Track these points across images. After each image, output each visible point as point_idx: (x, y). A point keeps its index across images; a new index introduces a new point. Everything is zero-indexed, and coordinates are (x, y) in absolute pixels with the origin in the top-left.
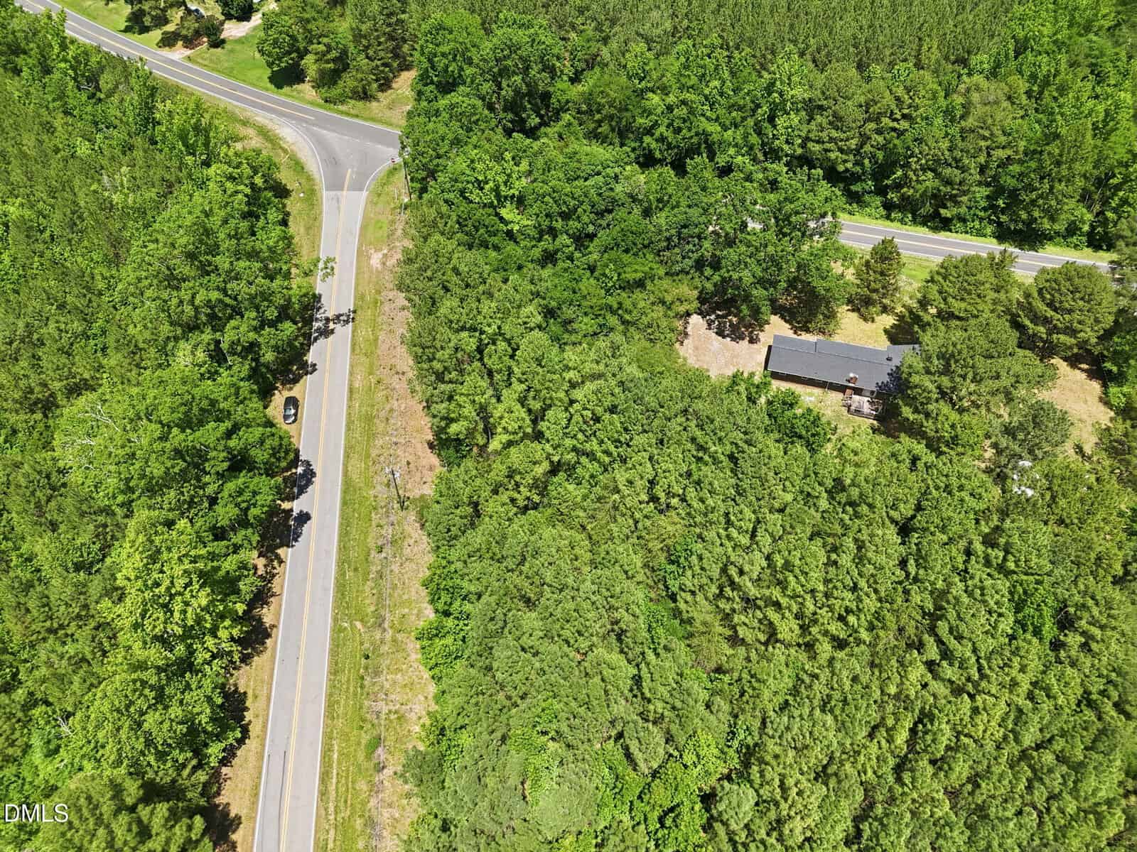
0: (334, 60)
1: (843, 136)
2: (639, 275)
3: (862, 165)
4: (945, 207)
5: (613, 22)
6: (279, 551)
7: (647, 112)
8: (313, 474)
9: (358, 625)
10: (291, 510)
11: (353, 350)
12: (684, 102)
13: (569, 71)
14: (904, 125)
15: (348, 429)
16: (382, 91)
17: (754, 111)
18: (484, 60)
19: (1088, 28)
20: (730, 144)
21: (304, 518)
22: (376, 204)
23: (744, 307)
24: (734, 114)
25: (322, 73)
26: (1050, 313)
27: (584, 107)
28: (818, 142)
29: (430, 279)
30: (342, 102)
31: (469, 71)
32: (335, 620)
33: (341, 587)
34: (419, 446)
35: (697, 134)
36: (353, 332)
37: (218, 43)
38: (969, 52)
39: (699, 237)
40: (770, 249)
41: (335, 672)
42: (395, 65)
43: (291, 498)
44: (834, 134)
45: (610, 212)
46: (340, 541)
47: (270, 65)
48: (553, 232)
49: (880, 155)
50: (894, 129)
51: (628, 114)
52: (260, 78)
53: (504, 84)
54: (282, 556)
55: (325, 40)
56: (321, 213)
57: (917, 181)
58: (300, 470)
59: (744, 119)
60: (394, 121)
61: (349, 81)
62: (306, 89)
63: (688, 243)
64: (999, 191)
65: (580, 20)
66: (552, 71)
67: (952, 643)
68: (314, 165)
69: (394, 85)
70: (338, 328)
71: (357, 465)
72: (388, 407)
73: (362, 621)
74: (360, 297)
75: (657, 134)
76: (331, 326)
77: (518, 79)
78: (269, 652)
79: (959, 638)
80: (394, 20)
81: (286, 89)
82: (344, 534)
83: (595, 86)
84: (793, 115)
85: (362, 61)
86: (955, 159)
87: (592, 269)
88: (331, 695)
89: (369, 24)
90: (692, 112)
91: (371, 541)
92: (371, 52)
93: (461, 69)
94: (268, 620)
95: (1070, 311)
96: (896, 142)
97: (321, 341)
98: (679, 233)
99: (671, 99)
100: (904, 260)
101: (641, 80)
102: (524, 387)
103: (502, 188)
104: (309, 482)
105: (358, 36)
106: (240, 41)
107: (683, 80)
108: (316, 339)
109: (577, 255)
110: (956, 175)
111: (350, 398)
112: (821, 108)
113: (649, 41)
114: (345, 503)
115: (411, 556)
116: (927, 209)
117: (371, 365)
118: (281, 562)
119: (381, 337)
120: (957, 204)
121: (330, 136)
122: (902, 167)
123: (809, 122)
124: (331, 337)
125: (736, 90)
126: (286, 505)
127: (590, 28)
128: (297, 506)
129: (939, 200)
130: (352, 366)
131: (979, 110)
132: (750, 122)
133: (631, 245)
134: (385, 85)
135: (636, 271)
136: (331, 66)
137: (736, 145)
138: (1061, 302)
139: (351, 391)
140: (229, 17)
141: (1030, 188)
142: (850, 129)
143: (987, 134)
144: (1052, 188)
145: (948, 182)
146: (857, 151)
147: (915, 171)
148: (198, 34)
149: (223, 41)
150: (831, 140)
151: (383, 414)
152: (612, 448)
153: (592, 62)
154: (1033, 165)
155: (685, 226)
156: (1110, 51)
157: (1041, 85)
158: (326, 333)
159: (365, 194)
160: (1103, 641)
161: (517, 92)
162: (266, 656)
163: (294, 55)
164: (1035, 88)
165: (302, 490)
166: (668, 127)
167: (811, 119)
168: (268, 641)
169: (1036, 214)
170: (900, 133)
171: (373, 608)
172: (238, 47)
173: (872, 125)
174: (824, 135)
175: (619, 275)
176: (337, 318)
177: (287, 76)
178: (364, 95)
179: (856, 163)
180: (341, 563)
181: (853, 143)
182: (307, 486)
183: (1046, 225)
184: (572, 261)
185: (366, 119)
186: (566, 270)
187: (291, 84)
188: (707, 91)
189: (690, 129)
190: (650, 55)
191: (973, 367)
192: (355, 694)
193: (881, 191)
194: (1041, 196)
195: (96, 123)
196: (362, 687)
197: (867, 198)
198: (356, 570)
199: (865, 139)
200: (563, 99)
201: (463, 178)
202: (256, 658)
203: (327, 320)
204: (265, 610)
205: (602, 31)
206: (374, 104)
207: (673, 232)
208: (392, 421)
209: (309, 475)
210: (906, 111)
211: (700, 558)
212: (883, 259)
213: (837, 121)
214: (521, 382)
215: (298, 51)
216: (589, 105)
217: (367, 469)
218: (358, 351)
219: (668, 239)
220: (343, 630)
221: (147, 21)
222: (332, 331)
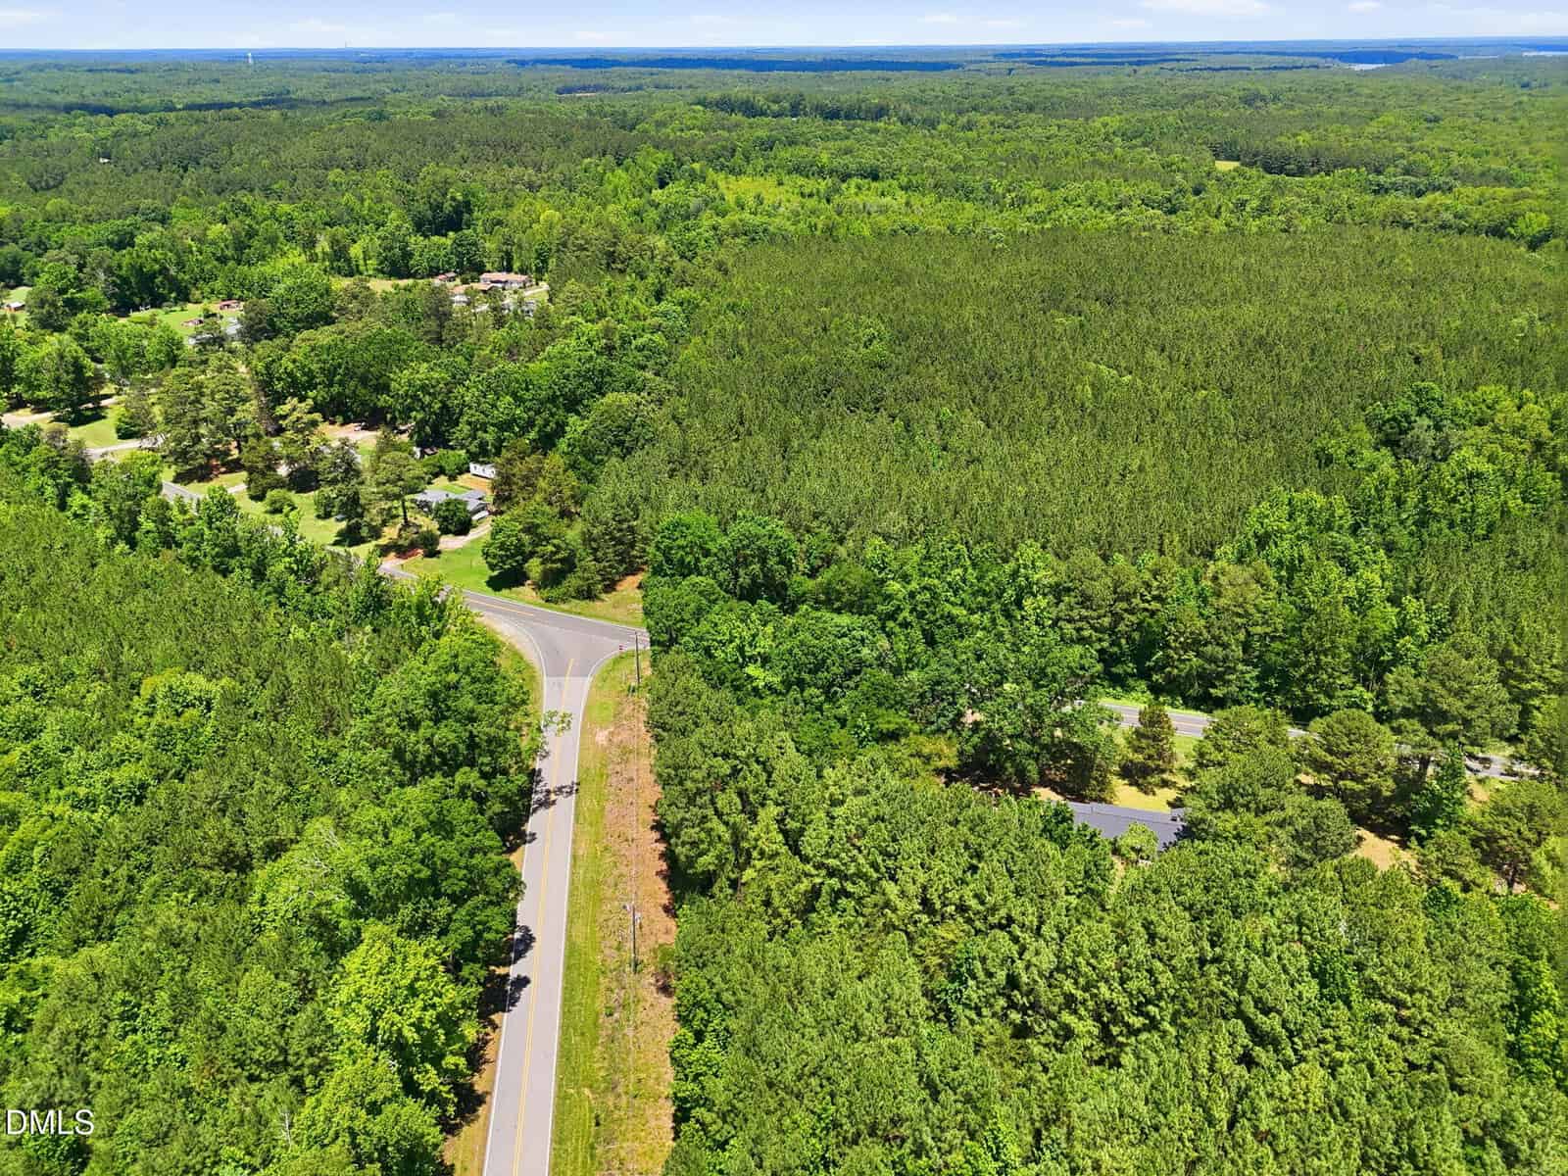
0: (560, 560)
1: (1094, 614)
2: (892, 727)
3: (1119, 646)
4: (1215, 687)
5: (849, 525)
6: (493, 1017)
7: (888, 597)
8: (532, 939)
9: (587, 1091)
10: (508, 975)
11: (577, 820)
12: (925, 588)
13: (803, 566)
14: (1155, 605)
15: (571, 895)
16: (606, 592)
17: (999, 597)
18: (723, 549)
19: (1329, 527)
20: (977, 628)
21: (522, 982)
22: (601, 688)
23: (1008, 765)
24: (980, 599)
25: (545, 574)
26: (1329, 758)
27: (822, 597)
28: (1069, 621)
29: (681, 714)
30: (564, 601)
31: (704, 562)
32: (560, 1086)
33: (565, 1054)
34: (653, 910)
35: (942, 617)
36: (577, 803)
37: (432, 553)
38: (1212, 546)
39: (953, 695)
40: (1029, 701)
41: (559, 1139)
42: (621, 569)
43: (508, 963)
44: (1084, 612)
45: (857, 673)
46: (564, 1005)
47: (492, 567)
48: (801, 684)
49: (1136, 635)
50: (1146, 610)
51: (869, 601)
52: (477, 583)
53: (742, 572)
54: (497, 1022)
55: (556, 541)
56: (541, 697)
57: (1179, 660)
58: (517, 935)
59: (989, 603)
60: (619, 617)
61: (573, 582)
62: (526, 591)
63: (942, 700)
64: (1267, 672)
65: (815, 524)
66: (787, 564)
67: (1260, 1018)
68: (532, 653)
69: (618, 588)
70: (560, 799)
71: (581, 931)
72: (616, 872)
73: (591, 1087)
74: (583, 769)
75: (900, 618)
76: (553, 797)
77: (756, 567)
78: (481, 1120)
79: (1266, 1011)
80: (625, 526)
81: (505, 592)
82: (568, 1000)
83: (834, 576)
84: (1040, 597)
85: (589, 562)
86: (1213, 637)
87: (843, 722)
88: (556, 1165)
89: (602, 528)
90: (935, 596)
91: (599, 1005)
92: (599, 554)
93: (697, 560)
94: (479, 1088)
95: (1348, 754)
96: (1151, 621)
97: (541, 812)
98: (933, 690)
99: (914, 586)
100: (1174, 723)
101: (882, 570)
102: (781, 809)
103: (747, 648)
104: (528, 947)
105: (587, 538)
106: (455, 552)
107: (924, 569)
108: (535, 810)
109: (826, 706)
110: (1220, 652)
111: (574, 866)
112: (1069, 590)
113: (887, 537)
114: (568, 968)
115: (646, 1019)
116: (1195, 691)
117: (597, 833)
118: (495, 1027)
119: (608, 806)
120: (1227, 683)
121: (552, 630)
122: (1162, 648)
123: (1057, 604)
124: (552, 808)
125: (980, 579)
126: (501, 971)
127: (825, 531)
128: (514, 971)
129: (1207, 680)
130: (575, 834)
131: (1230, 592)
132: (996, 606)
133: (884, 698)
134: (610, 588)
135: (889, 722)
136: (559, 565)
137: (984, 629)
138: (1338, 746)
139: (575, 858)
140: (445, 531)
141: (1296, 664)
142: (1100, 607)
143: (1240, 611)
144: (1318, 661)
145: (1212, 660)
146: (1112, 630)
147: (1175, 649)
148: (413, 546)
149: (439, 552)
150: (1082, 619)
151: (611, 880)
152: (879, 859)
153: (828, 560)
154: (1295, 640)
155: (938, 683)
156: (1355, 547)
157: (1291, 570)
158: (546, 803)
159: (589, 679)
160: (1414, 1005)
161: (754, 578)
162: (475, 1126)
163: (519, 558)
164: (1283, 573)
165: (520, 955)
166: (911, 612)
167: (1060, 601)
168: (481, 1110)
169: (1309, 689)
170: (1153, 613)
171: (603, 1073)
172: (454, 557)
173: (1124, 605)
174: (1075, 614)
175: (872, 726)
176: (560, 790)
177: (507, 579)
178: (588, 594)
179: (1112, 644)
180: (565, 1029)
181: (1106, 621)
182: (526, 950)
183: (1324, 701)
184: (822, 712)
185: (590, 616)
186: (815, 721)
187: (509, 586)
188: (949, 579)
189: (934, 613)
190: (889, 548)
191: (1254, 794)
192: (584, 1163)
193: (1144, 674)
194: (1309, 670)
195: (311, 613)
196: (592, 1157)
197: (1131, 682)
198: (583, 1034)
199: (1117, 618)
200: (800, 591)
201: (709, 636)
202: (465, 1128)
203: (548, 792)
204: (476, 1078)
205: (837, 532)
206: (598, 603)
207: (926, 688)
208: (620, 886)
209: (528, 940)
210: (1155, 593)
211: (983, 960)
212: (1152, 723)
213: (1086, 601)
214: (777, 804)
215: (522, 553)
216: (827, 594)
217: (593, 932)
218: (581, 820)
219: (922, 696)
220: (567, 1097)
221: (364, 532)
222: (554, 802)
